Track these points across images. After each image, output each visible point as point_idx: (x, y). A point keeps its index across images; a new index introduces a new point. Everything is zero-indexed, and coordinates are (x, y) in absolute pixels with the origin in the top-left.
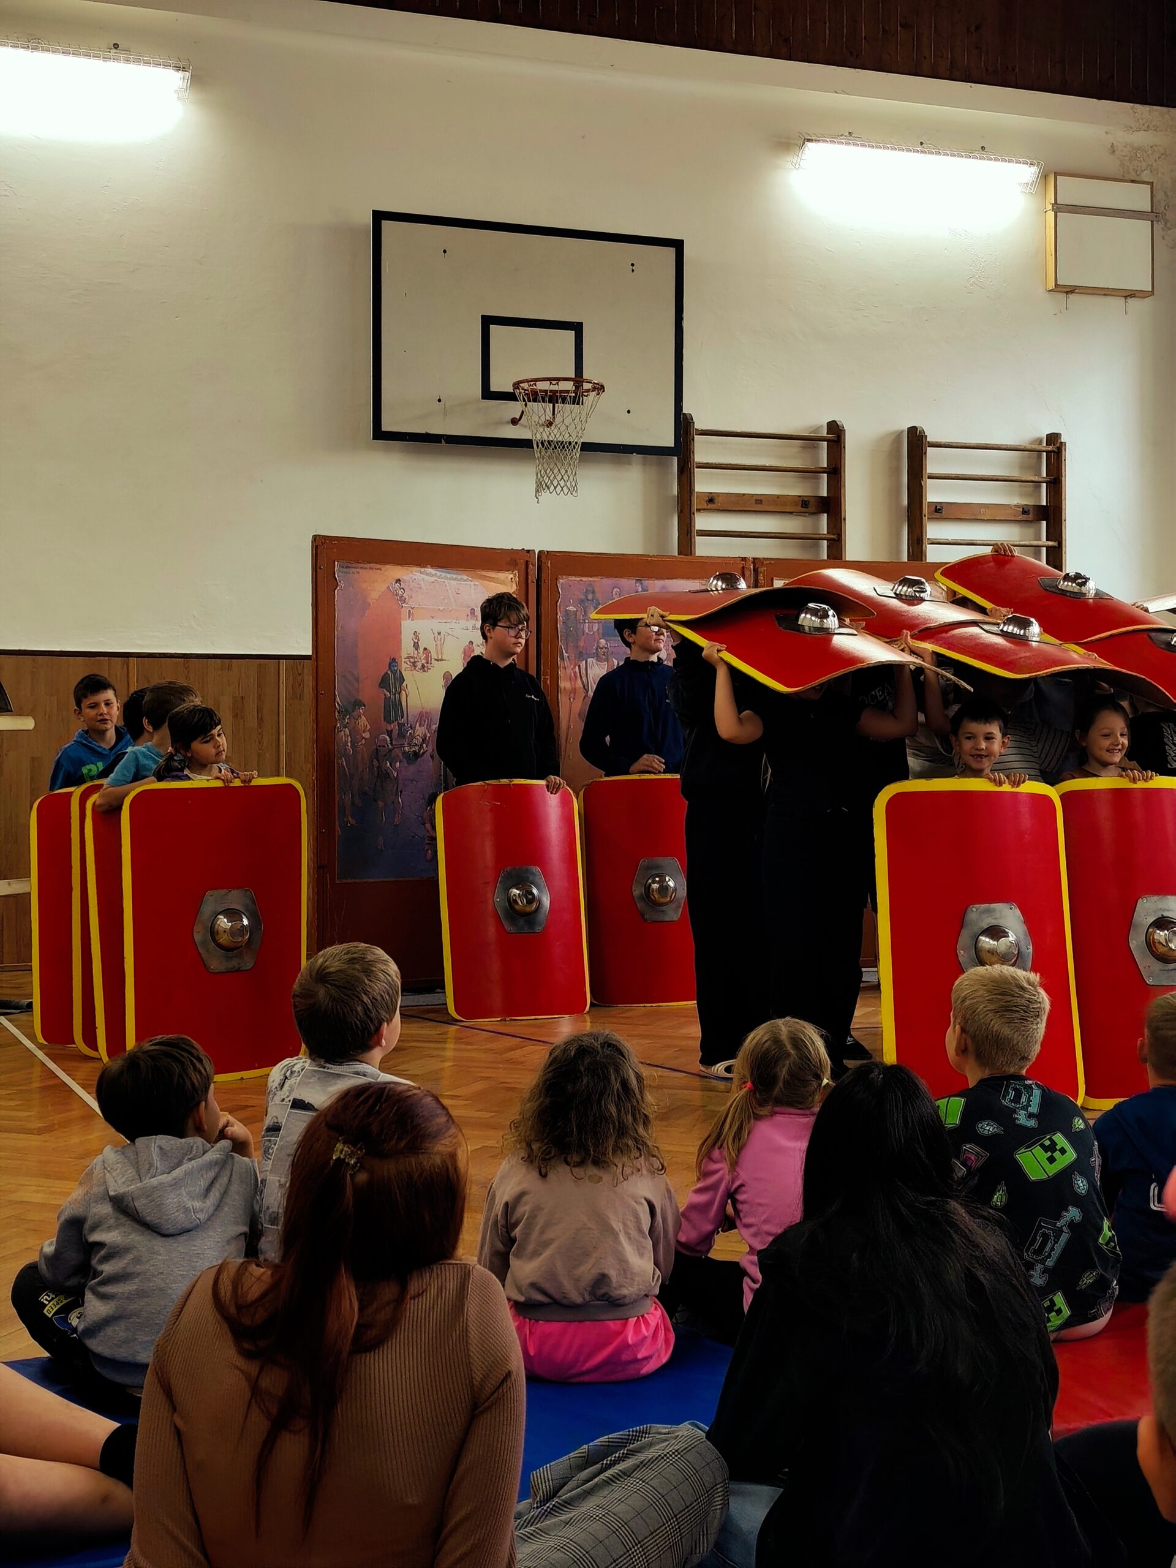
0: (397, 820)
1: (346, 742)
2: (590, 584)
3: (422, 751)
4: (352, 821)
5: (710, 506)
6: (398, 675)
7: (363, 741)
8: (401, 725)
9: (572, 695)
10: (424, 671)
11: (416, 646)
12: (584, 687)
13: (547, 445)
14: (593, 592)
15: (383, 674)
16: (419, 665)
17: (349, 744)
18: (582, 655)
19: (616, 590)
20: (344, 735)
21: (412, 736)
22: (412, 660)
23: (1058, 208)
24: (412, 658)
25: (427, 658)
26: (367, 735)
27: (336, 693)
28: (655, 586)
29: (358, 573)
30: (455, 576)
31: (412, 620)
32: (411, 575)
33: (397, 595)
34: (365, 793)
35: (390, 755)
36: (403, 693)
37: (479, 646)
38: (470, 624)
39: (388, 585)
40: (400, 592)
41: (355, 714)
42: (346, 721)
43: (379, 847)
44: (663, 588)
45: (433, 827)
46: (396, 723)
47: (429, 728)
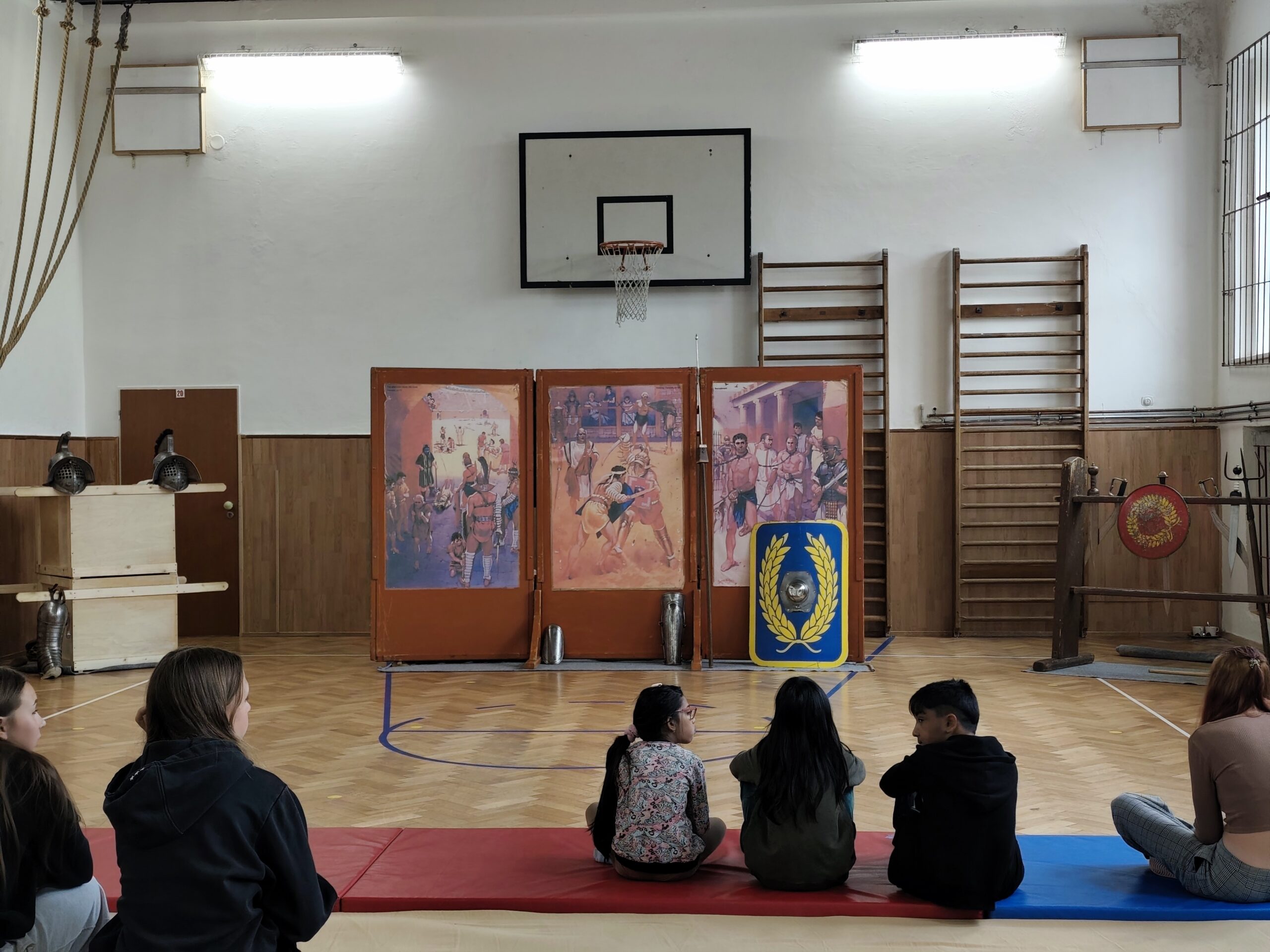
0: (429, 550)
1: (392, 500)
2: (572, 391)
3: (447, 505)
4: (397, 551)
5: (783, 318)
6: (429, 456)
7: (405, 499)
8: (431, 489)
9: (559, 466)
10: (449, 453)
11: (443, 436)
12: (568, 461)
14: (575, 396)
15: (419, 455)
16: (445, 449)
17: (394, 501)
18: (566, 440)
19: (591, 394)
20: (390, 495)
21: (440, 496)
22: (440, 446)
23: (1086, 65)
24: (440, 444)
25: (451, 444)
26: (407, 495)
27: (385, 468)
28: (621, 390)
29: (401, 390)
30: (471, 390)
31: (440, 419)
32: (440, 390)
33: (429, 403)
34: (405, 533)
35: (423, 508)
36: (433, 468)
37: (489, 435)
38: (483, 421)
39: (422, 397)
40: (431, 402)
41: (399, 481)
42: (392, 486)
43: (416, 568)
44: (628, 391)
45: (456, 555)
46: (428, 487)
47: (452, 490)
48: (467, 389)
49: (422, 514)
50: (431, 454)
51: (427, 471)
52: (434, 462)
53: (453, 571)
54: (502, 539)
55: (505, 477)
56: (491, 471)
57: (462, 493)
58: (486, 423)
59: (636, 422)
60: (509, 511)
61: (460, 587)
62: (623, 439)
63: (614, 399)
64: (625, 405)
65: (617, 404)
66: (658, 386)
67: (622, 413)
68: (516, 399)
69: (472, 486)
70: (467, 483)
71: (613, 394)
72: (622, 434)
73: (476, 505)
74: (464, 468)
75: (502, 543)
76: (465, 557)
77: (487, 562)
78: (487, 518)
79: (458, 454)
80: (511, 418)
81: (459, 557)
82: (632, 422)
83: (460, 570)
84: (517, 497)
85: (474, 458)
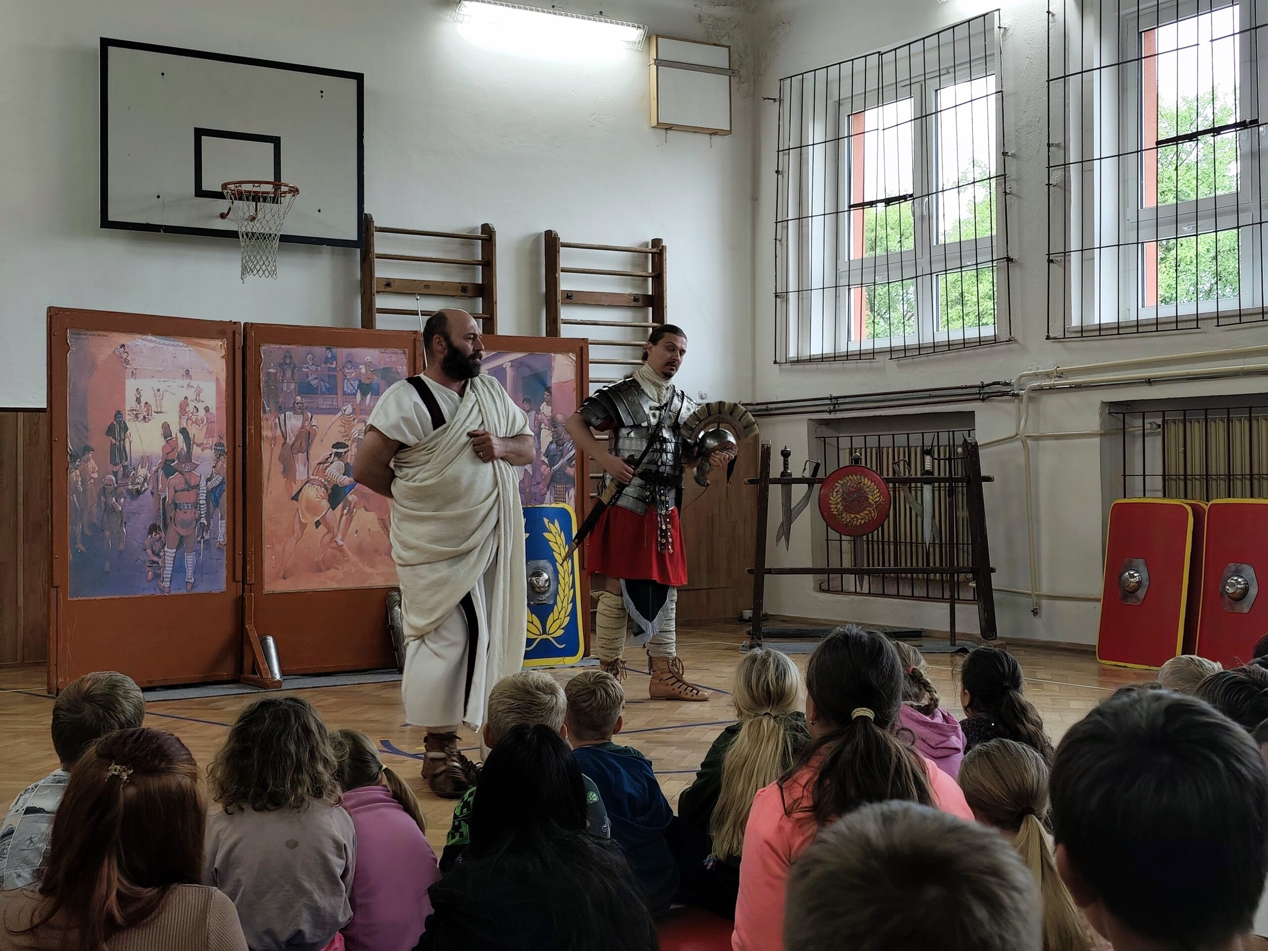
0: (122, 547)
1: (77, 481)
2: (288, 351)
3: (144, 489)
4: (82, 548)
5: (388, 289)
6: (122, 425)
7: (92, 481)
8: (125, 467)
9: (273, 442)
10: (146, 422)
11: (138, 400)
12: (283, 436)
13: (250, 236)
14: (291, 357)
15: (109, 425)
16: (141, 417)
17: (80, 483)
18: (281, 409)
19: (309, 356)
20: (75, 475)
21: (135, 476)
22: (135, 412)
23: (659, 63)
24: (135, 410)
25: (148, 411)
26: (95, 475)
27: (68, 440)
28: (342, 353)
29: (88, 339)
30: (172, 343)
31: (135, 379)
32: (134, 341)
33: (121, 357)
34: (93, 525)
35: (115, 493)
36: (127, 440)
37: (193, 401)
38: (186, 382)
39: (113, 350)
40: (124, 356)
41: (85, 457)
42: (77, 463)
43: (106, 570)
44: (349, 355)
45: (153, 553)
46: (121, 465)
47: (149, 469)
48: (167, 342)
49: (114, 500)
50: (124, 422)
51: (120, 444)
52: (128, 433)
53: (150, 573)
54: (207, 532)
55: (210, 454)
56: (195, 446)
57: (161, 473)
58: (189, 386)
59: (359, 391)
60: (215, 496)
61: (158, 593)
62: (345, 411)
63: (335, 362)
64: (347, 371)
65: (338, 369)
66: (382, 350)
67: (344, 381)
68: (223, 357)
69: (173, 464)
70: (166, 460)
71: (334, 357)
72: (344, 405)
73: (177, 489)
74: (162, 442)
75: (207, 537)
76: (164, 555)
77: (190, 560)
78: (190, 505)
79: (156, 425)
80: (217, 379)
81: (158, 555)
82: (354, 391)
83: (158, 572)
84: (224, 479)
85: (175, 429)
